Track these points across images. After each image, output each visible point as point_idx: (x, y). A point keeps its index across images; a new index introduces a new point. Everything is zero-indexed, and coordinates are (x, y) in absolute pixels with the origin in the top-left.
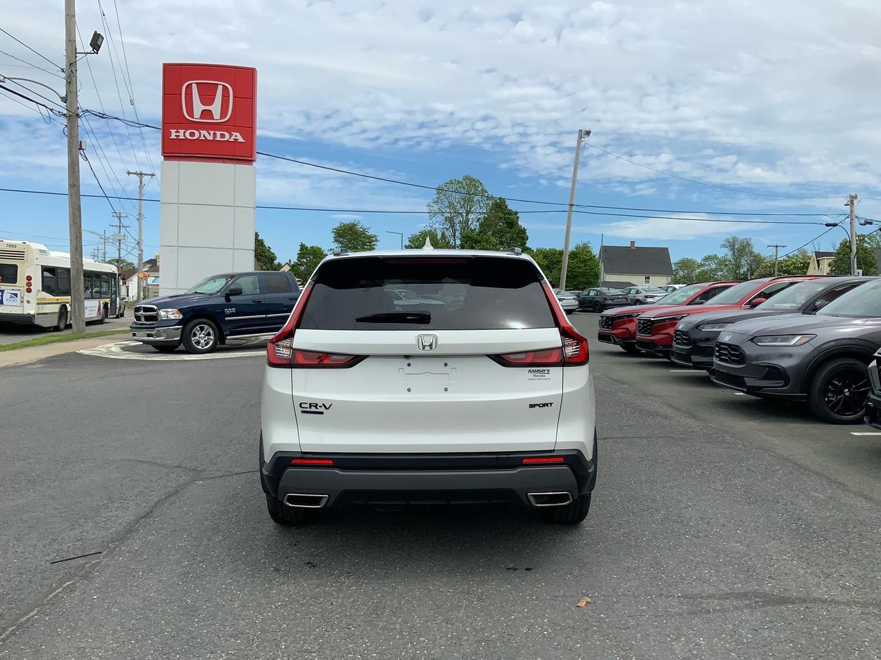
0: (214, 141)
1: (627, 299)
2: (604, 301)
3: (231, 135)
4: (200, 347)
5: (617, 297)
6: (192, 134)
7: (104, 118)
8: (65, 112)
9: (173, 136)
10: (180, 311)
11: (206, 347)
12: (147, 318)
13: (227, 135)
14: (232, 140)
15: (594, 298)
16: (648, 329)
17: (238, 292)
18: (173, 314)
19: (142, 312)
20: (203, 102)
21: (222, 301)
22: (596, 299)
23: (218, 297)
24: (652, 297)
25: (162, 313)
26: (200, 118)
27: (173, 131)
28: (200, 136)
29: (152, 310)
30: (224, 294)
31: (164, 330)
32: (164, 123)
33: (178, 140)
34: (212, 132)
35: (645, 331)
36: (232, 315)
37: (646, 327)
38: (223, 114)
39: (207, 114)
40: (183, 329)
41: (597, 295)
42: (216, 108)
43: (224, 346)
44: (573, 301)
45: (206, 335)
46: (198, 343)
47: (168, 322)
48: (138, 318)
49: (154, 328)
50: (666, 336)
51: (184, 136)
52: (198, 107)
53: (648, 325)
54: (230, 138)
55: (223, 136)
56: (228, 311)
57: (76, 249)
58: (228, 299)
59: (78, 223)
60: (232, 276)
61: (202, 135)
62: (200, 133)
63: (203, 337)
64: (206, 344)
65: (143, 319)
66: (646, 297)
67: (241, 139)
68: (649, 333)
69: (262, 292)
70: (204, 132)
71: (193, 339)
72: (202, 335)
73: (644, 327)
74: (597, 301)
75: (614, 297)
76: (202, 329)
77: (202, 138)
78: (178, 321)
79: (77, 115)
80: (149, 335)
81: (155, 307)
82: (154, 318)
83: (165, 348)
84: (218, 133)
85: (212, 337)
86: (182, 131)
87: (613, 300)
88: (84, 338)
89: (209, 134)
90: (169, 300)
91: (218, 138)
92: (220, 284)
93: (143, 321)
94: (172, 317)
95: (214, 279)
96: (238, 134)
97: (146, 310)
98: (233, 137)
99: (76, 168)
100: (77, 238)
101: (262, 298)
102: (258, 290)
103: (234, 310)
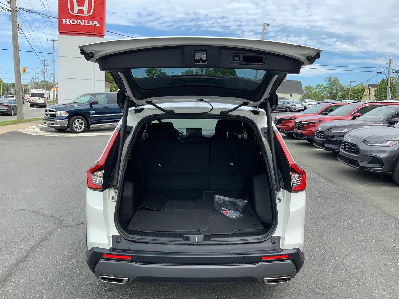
0: (84, 25)
3: (93, 22)
4: (77, 130)
6: (73, 22)
7: (30, 12)
8: (10, 9)
9: (64, 23)
10: (67, 112)
11: (80, 130)
12: (51, 115)
13: (91, 22)
14: (93, 25)
16: (301, 127)
17: (96, 103)
18: (64, 114)
19: (48, 112)
20: (79, 6)
21: (89, 107)
24: (295, 105)
25: (58, 113)
26: (77, 13)
27: (64, 20)
28: (77, 23)
29: (53, 111)
31: (59, 122)
32: (59, 16)
33: (66, 24)
34: (83, 21)
35: (299, 128)
37: (299, 126)
38: (89, 12)
39: (80, 11)
40: (69, 121)
42: (85, 8)
43: (89, 129)
45: (81, 124)
46: (77, 128)
47: (61, 118)
48: (47, 115)
49: (54, 120)
50: (310, 131)
51: (69, 22)
52: (76, 8)
53: (301, 126)
54: (92, 24)
55: (89, 23)
56: (91, 112)
57: (18, 78)
58: (91, 106)
59: (19, 66)
60: (93, 95)
61: (78, 22)
62: (77, 21)
63: (79, 125)
64: (80, 129)
65: (49, 115)
66: (292, 105)
67: (98, 25)
68: (301, 129)
69: (108, 103)
70: (79, 21)
71: (74, 126)
72: (78, 124)
73: (298, 126)
76: (78, 121)
77: (78, 24)
78: (66, 117)
79: (16, 11)
80: (52, 124)
81: (55, 110)
82: (54, 115)
83: (61, 130)
84: (87, 21)
85: (83, 125)
86: (68, 20)
88: (23, 122)
89: (82, 22)
90: (63, 106)
91: (86, 24)
92: (88, 98)
93: (49, 116)
94: (63, 115)
95: (84, 95)
96: (96, 22)
97: (50, 111)
98: (94, 23)
99: (17, 38)
100: (18, 73)
101: (108, 106)
102: (106, 102)
103: (94, 112)
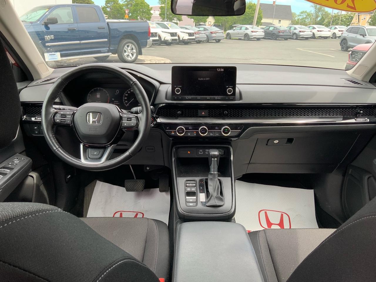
1: (290, 33)
2: (278, 33)
5: (286, 31)
15: (272, 31)
17: (54, 21)
21: (43, 29)
22: (274, 32)
23: (38, 25)
24: (303, 32)
30: (43, 23)
36: (52, 41)
41: (274, 29)
44: (262, 33)
58: (47, 28)
60: (49, 8)
66: (300, 32)
69: (76, 21)
75: (284, 31)
87: (283, 33)
92: (41, 13)
101: (75, 26)
102: (72, 20)
103: (52, 37)
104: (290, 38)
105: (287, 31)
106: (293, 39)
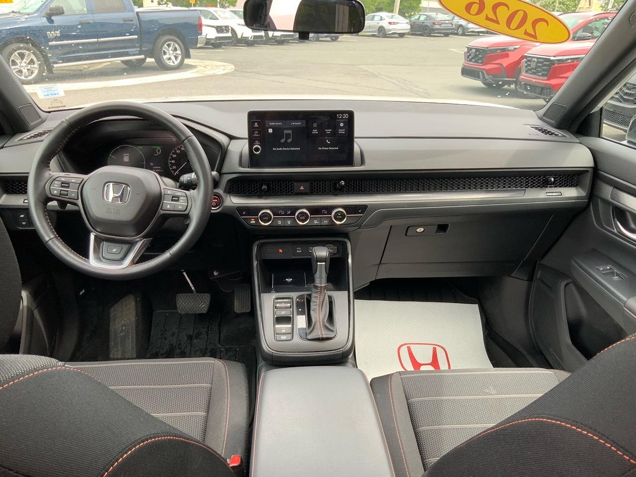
1: (452, 24)
2: (432, 26)
5: (444, 22)
15: (423, 23)
16: (545, 70)
17: (60, 12)
21: (44, 21)
22: (425, 24)
23: (37, 17)
30: (44, 14)
35: (541, 72)
41: (426, 19)
43: (51, 75)
44: (406, 25)
45: (29, 63)
53: (546, 65)
56: (51, 34)
63: (24, 67)
64: (30, 74)
68: (545, 75)
71: (12, 68)
72: (23, 64)
74: (427, 26)
75: (442, 22)
76: (22, 56)
85: (36, 66)
87: (440, 25)
101: (90, 18)
102: (85, 9)
103: (58, 33)
104: (452, 34)
105: (447, 22)
106: (457, 34)
